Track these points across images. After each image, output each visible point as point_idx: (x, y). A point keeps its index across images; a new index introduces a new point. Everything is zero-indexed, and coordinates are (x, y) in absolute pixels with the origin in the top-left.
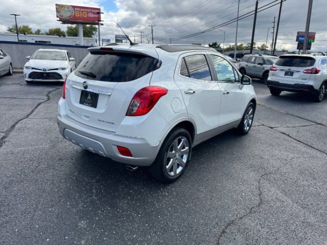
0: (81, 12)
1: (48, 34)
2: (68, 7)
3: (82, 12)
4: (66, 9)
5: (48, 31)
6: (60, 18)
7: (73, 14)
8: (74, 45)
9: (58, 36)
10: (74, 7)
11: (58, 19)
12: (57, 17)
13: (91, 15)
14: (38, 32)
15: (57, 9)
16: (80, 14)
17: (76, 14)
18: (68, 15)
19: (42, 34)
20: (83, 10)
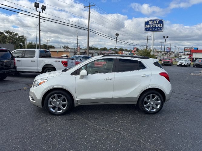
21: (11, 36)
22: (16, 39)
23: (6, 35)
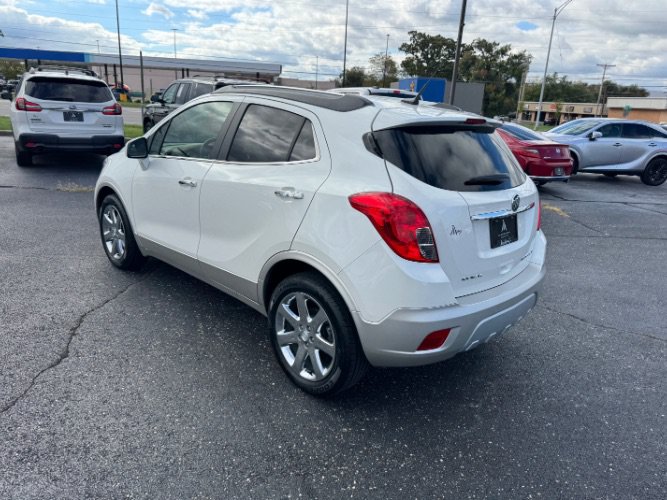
21: (487, 58)
22: (501, 65)
23: (478, 53)
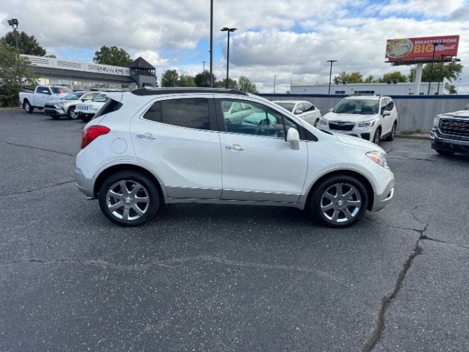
0: (424, 46)
1: (381, 81)
2: (405, 41)
3: (426, 45)
4: (402, 44)
5: (382, 78)
6: (390, 59)
7: (411, 50)
8: (408, 94)
9: (386, 84)
10: (413, 40)
11: (387, 60)
12: (387, 57)
13: (440, 48)
14: (370, 79)
15: (388, 46)
16: (421, 49)
17: (415, 49)
18: (403, 53)
19: (374, 82)
20: (428, 42)
